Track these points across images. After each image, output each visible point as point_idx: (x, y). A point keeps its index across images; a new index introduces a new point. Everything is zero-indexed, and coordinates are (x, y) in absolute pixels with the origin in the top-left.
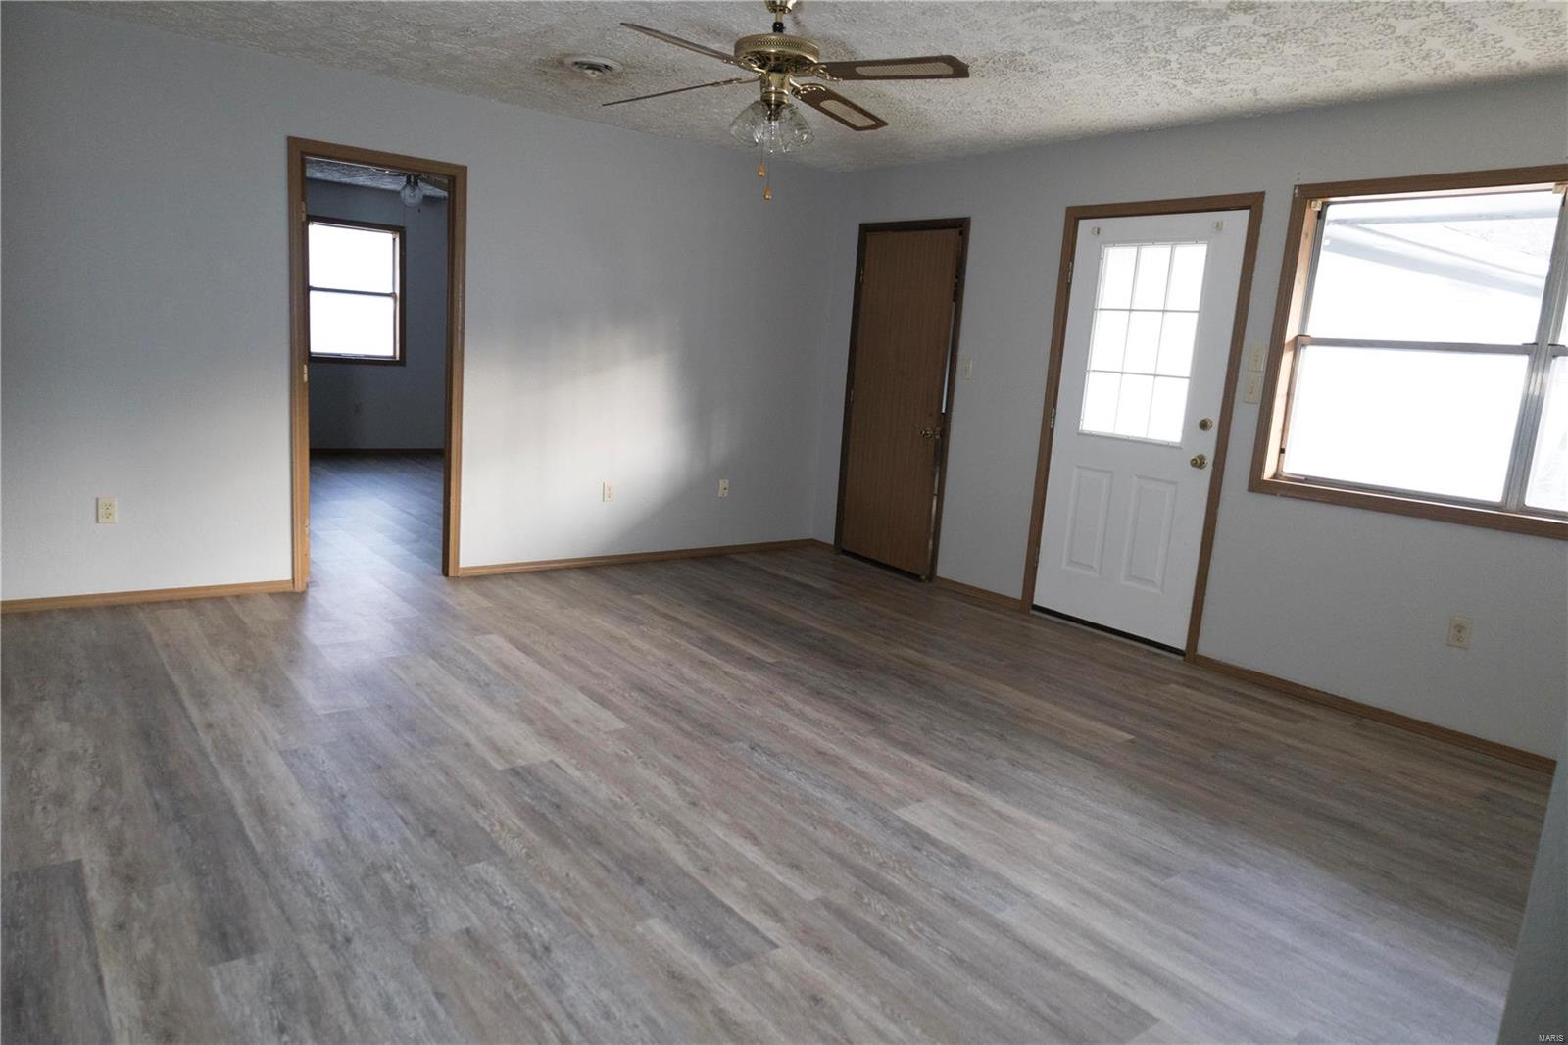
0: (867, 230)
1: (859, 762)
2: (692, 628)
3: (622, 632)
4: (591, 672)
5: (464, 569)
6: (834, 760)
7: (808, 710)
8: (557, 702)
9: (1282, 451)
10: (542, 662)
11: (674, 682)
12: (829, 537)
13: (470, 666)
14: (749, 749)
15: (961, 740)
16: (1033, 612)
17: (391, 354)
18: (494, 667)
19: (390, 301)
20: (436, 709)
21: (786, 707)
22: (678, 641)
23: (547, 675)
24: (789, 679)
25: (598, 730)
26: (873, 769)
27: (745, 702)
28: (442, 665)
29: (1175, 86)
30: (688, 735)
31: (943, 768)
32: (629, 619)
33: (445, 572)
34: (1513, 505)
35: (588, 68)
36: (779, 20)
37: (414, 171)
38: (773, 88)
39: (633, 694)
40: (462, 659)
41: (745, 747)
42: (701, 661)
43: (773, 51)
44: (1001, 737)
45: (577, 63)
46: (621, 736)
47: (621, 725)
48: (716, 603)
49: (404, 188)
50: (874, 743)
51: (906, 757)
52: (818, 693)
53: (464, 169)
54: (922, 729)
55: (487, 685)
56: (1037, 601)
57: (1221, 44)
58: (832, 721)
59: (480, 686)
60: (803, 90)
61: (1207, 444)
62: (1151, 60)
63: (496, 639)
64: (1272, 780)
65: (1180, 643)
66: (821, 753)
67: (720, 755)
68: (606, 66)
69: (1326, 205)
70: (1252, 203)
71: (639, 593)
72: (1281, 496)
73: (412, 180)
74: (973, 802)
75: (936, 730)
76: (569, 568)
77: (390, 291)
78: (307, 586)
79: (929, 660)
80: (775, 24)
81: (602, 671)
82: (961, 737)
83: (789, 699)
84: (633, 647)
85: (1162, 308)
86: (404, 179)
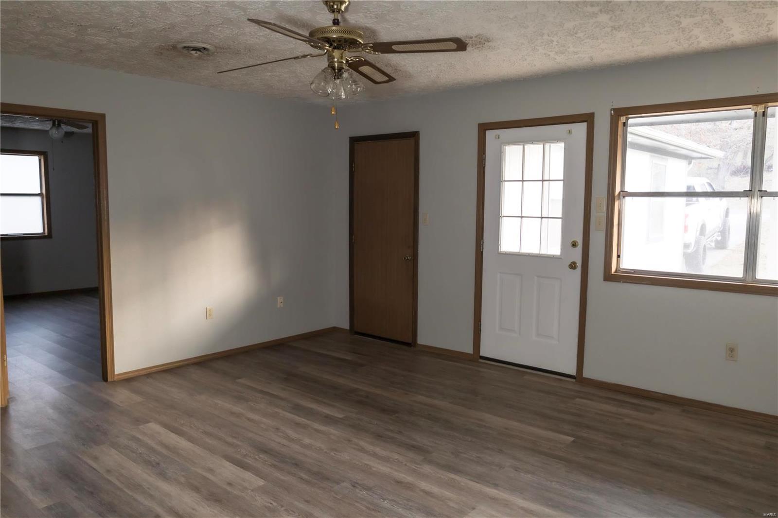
0: (354, 141)
1: (424, 485)
2: (282, 399)
3: (238, 409)
4: (227, 443)
5: (118, 375)
6: (409, 487)
7: (378, 450)
8: (211, 470)
9: (619, 256)
10: (191, 439)
11: (284, 442)
12: (345, 325)
13: (141, 450)
14: (352, 488)
15: (478, 457)
16: (481, 360)
17: (41, 231)
18: (159, 448)
19: (38, 199)
20: (126, 490)
21: (362, 450)
22: (276, 410)
23: (198, 450)
24: (357, 428)
25: (246, 488)
26: (435, 490)
27: (336, 450)
28: (121, 452)
29: (549, 55)
30: (307, 482)
31: (477, 481)
32: (240, 398)
33: (105, 379)
34: (749, 279)
35: (192, 50)
36: (336, 18)
37: (58, 118)
38: (336, 60)
39: (261, 456)
40: (134, 445)
41: (349, 486)
42: (297, 424)
43: (335, 36)
44: (500, 451)
45: (185, 47)
46: (263, 490)
47: (261, 482)
48: (290, 378)
49: (51, 128)
50: (427, 469)
51: (452, 476)
52: (379, 436)
53: (103, 116)
54: (452, 453)
55: (158, 464)
56: (482, 354)
57: (585, 31)
58: (396, 456)
59: (153, 466)
60: (351, 60)
61: (577, 255)
62: (543, 41)
63: (154, 427)
64: (660, 456)
65: (573, 371)
66: (399, 482)
67: (335, 495)
68: (204, 48)
69: (627, 119)
70: (588, 119)
71: (240, 378)
72: (623, 282)
73: (57, 123)
74: (506, 504)
75: (461, 453)
76: (188, 365)
77: (38, 192)
78: (8, 402)
79: (436, 402)
80: (334, 20)
81: (235, 441)
82: (477, 455)
83: (362, 443)
84: (249, 419)
85: (541, 179)
86: (51, 123)
